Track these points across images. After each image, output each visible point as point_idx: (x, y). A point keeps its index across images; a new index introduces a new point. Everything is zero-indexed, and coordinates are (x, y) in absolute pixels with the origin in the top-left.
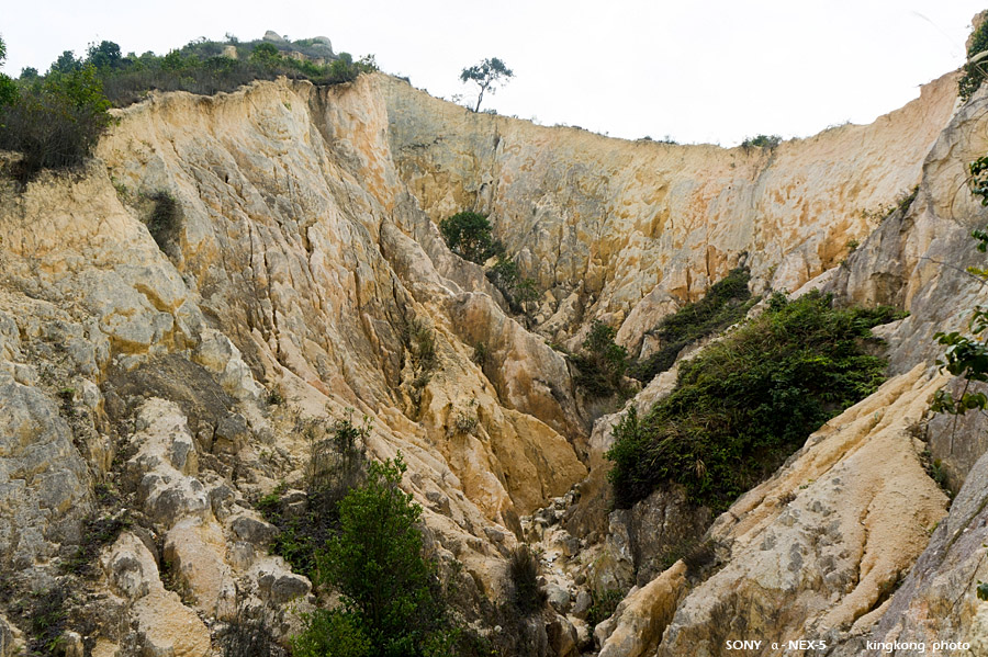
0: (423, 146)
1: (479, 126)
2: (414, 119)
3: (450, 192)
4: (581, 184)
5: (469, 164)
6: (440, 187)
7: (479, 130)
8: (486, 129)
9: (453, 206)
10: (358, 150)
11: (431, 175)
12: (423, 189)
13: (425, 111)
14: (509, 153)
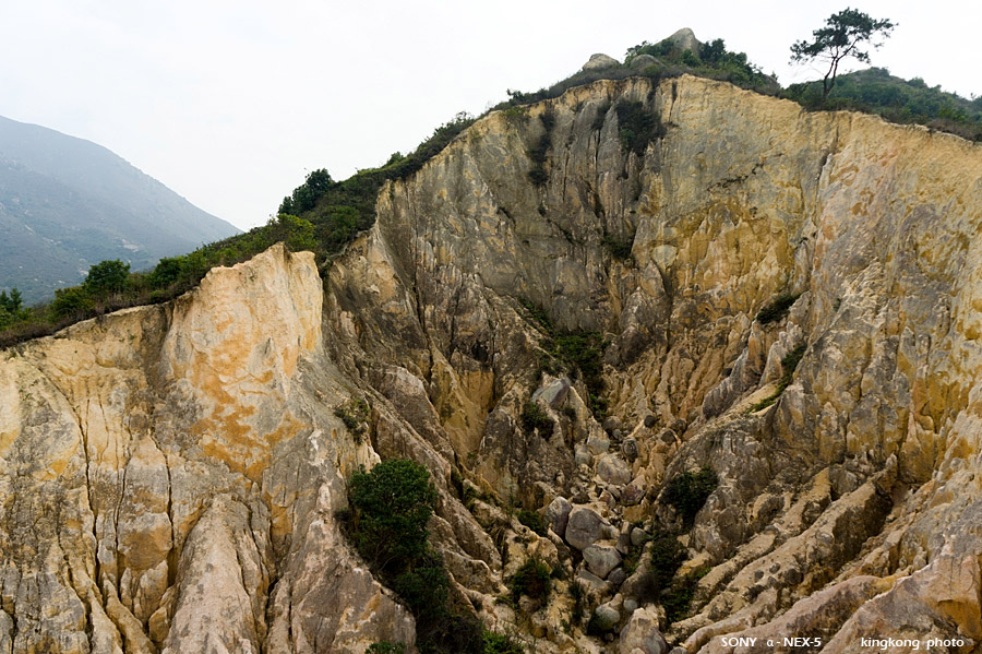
0: (739, 179)
1: (812, 136)
2: (730, 139)
3: (772, 248)
4: (922, 249)
5: (795, 202)
6: (760, 240)
7: (812, 142)
8: (822, 139)
9: (775, 270)
10: (200, 392)
11: (746, 224)
12: (737, 246)
13: (748, 123)
14: (836, 183)
